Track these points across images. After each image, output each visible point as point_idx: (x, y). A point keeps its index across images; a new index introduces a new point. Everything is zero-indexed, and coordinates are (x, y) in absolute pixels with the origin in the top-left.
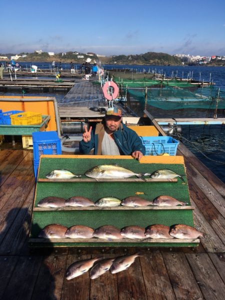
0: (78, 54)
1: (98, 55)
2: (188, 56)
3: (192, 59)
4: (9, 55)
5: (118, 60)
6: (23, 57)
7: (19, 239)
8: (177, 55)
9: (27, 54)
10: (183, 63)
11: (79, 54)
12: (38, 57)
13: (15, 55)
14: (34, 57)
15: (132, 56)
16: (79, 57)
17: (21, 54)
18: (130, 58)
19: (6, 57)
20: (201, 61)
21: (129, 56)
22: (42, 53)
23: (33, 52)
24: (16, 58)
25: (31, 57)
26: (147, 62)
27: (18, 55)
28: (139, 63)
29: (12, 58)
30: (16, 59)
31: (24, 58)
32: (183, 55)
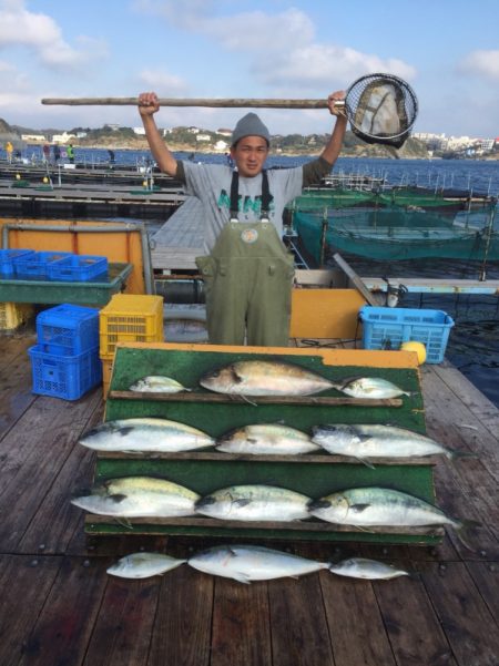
0: (197, 131)
2: (443, 136)
3: (450, 144)
4: (49, 133)
5: (285, 144)
6: (79, 136)
7: (63, 520)
8: (417, 135)
9: (88, 131)
10: (431, 153)
11: (201, 132)
12: (111, 137)
13: (60, 133)
14: (103, 137)
15: (316, 137)
16: (199, 138)
17: (75, 131)
18: (312, 142)
19: (42, 137)
20: (471, 148)
21: (310, 138)
22: (120, 129)
23: (101, 127)
24: (64, 138)
25: (96, 138)
26: (351, 149)
27: (69, 133)
29: (56, 138)
30: (65, 141)
31: (82, 139)
32: (431, 136)
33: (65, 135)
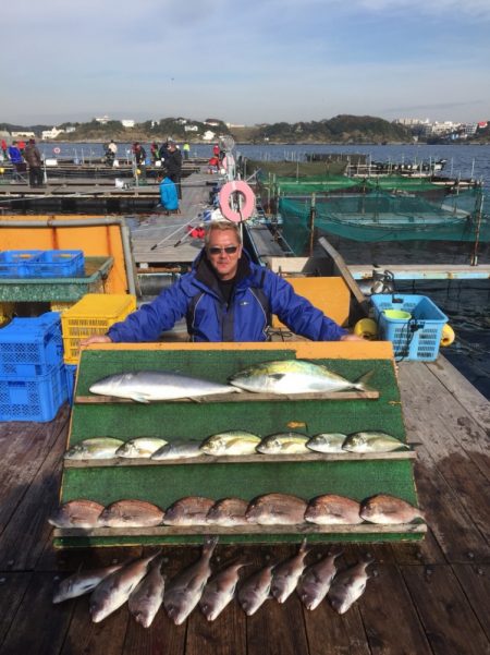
0: (185, 122)
1: (228, 125)
2: (427, 121)
3: (434, 129)
4: (39, 130)
5: (272, 133)
6: (68, 131)
8: (401, 121)
9: (77, 125)
10: (416, 139)
11: (189, 123)
12: (100, 131)
13: (50, 128)
14: (92, 131)
15: (302, 124)
16: (187, 128)
17: (64, 127)
18: (299, 129)
19: (32, 134)
20: (455, 133)
21: (296, 126)
22: (109, 122)
23: (90, 121)
24: (54, 133)
25: (86, 132)
26: (337, 136)
27: (58, 129)
28: (318, 139)
29: (45, 134)
30: (54, 136)
31: (71, 134)
32: (415, 121)
33: (54, 130)
